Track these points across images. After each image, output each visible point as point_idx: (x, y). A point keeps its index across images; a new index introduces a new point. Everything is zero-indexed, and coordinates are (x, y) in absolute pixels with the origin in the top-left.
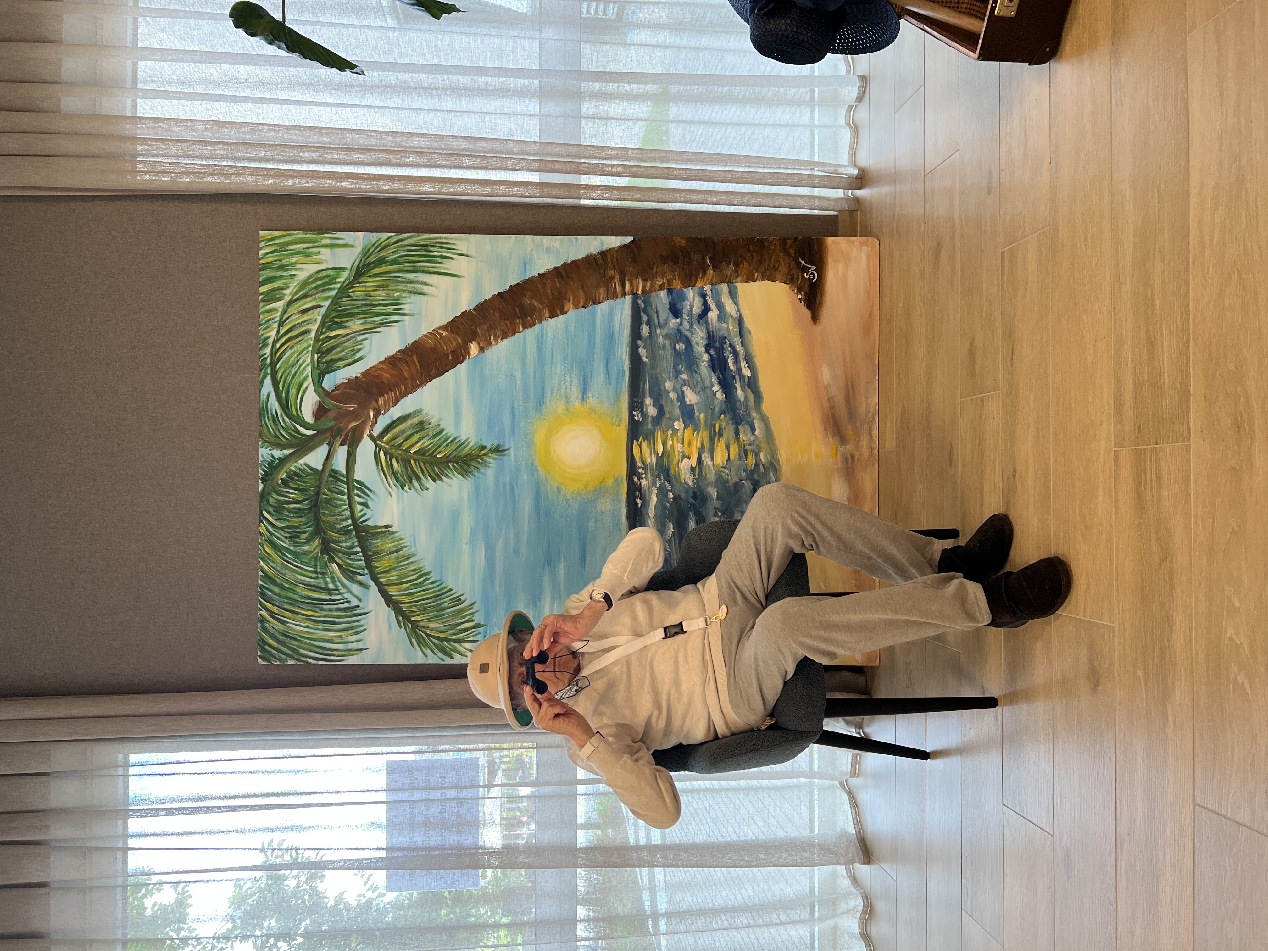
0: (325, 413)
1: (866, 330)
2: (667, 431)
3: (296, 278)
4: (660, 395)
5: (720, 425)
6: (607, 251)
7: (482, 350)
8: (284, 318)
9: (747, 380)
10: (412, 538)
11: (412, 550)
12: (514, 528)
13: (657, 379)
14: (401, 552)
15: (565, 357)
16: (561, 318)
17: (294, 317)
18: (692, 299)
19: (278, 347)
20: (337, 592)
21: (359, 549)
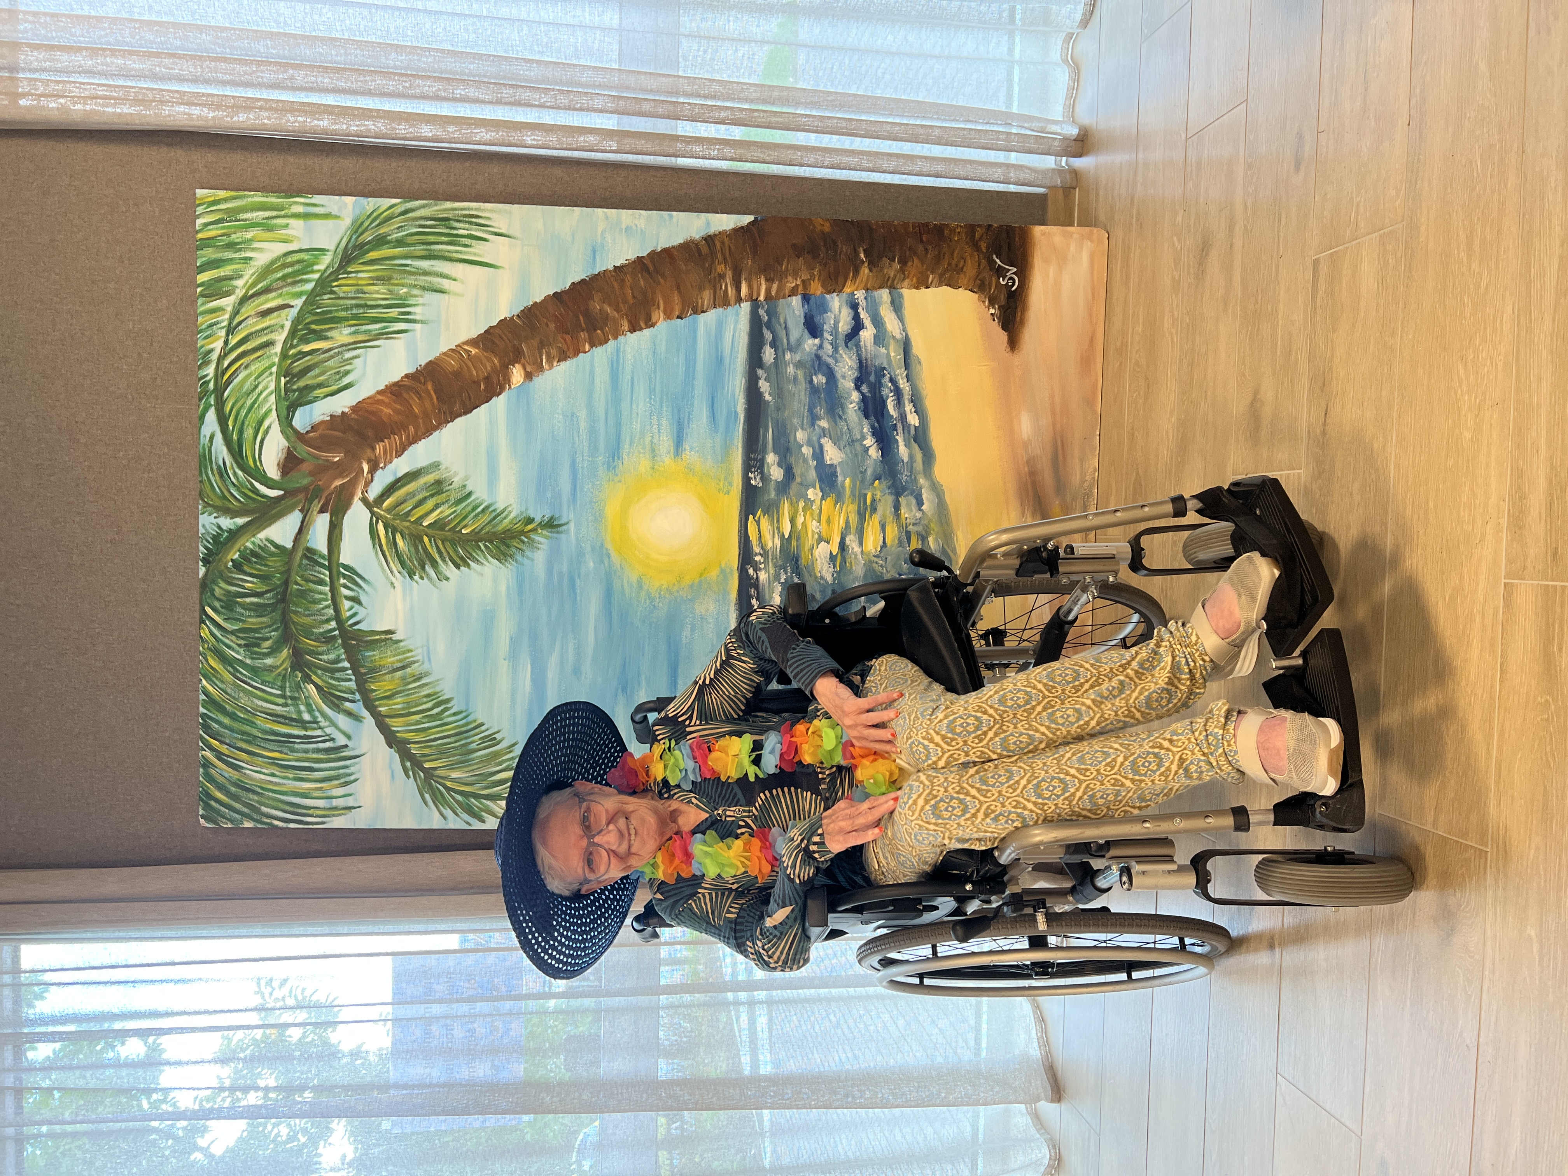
0: (297, 465)
1: (1086, 362)
2: (797, 502)
3: (252, 263)
4: (788, 450)
5: (873, 495)
6: (715, 235)
7: (529, 376)
8: (235, 322)
9: (913, 432)
10: (425, 648)
11: (426, 667)
12: (575, 639)
13: (784, 426)
14: (408, 670)
15: (652, 391)
16: (646, 332)
17: (250, 321)
18: (837, 310)
19: (225, 366)
20: (315, 725)
21: (346, 664)
